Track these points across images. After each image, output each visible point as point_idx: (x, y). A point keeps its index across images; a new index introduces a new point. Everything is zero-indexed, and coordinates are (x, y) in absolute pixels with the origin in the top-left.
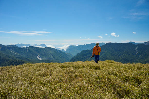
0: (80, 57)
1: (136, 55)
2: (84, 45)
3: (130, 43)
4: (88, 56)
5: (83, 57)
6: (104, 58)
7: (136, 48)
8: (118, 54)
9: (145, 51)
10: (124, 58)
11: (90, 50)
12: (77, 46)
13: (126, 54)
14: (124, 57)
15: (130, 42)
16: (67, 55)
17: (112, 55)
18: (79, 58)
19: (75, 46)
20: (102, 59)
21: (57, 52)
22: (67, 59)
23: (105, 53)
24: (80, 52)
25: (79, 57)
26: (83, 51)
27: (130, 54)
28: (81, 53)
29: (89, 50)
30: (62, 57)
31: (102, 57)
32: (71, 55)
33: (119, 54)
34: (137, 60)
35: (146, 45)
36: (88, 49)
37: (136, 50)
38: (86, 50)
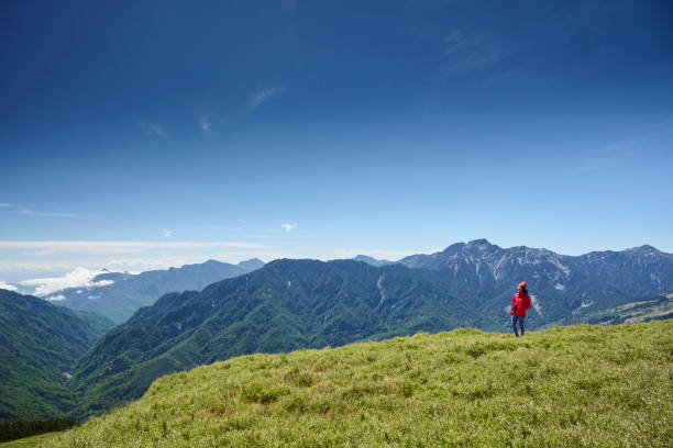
0: (148, 328)
1: (378, 307)
2: (172, 268)
3: (359, 260)
4: (188, 320)
5: (166, 327)
6: (262, 325)
7: (378, 277)
8: (315, 305)
9: (410, 290)
10: (338, 321)
11: (200, 290)
12: (137, 273)
13: (345, 302)
14: (338, 317)
15: (359, 256)
16: (78, 320)
17: (293, 312)
18: (143, 334)
19: (126, 274)
20: (254, 328)
21: (22, 308)
22: (77, 341)
23: (266, 302)
24: (151, 303)
25: (144, 329)
26: (166, 300)
27: (358, 304)
28: (153, 307)
29: (196, 292)
30: (49, 331)
31: (251, 322)
32: (100, 318)
33: (318, 306)
34: (386, 326)
35: (410, 266)
36: (191, 289)
37: (379, 286)
38: (181, 291)
